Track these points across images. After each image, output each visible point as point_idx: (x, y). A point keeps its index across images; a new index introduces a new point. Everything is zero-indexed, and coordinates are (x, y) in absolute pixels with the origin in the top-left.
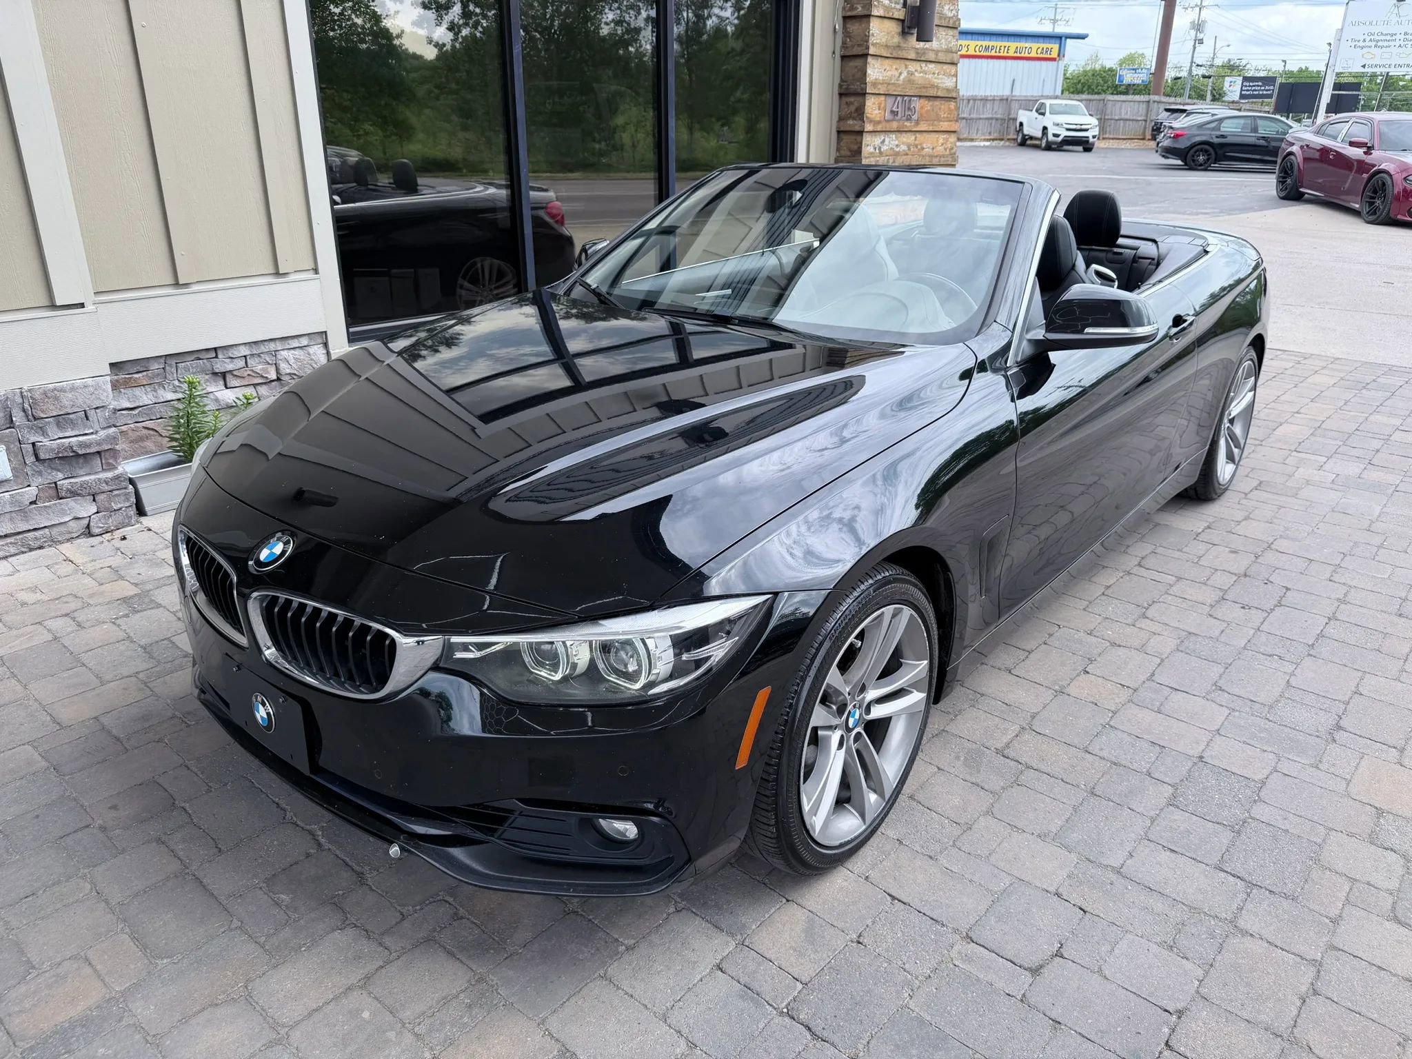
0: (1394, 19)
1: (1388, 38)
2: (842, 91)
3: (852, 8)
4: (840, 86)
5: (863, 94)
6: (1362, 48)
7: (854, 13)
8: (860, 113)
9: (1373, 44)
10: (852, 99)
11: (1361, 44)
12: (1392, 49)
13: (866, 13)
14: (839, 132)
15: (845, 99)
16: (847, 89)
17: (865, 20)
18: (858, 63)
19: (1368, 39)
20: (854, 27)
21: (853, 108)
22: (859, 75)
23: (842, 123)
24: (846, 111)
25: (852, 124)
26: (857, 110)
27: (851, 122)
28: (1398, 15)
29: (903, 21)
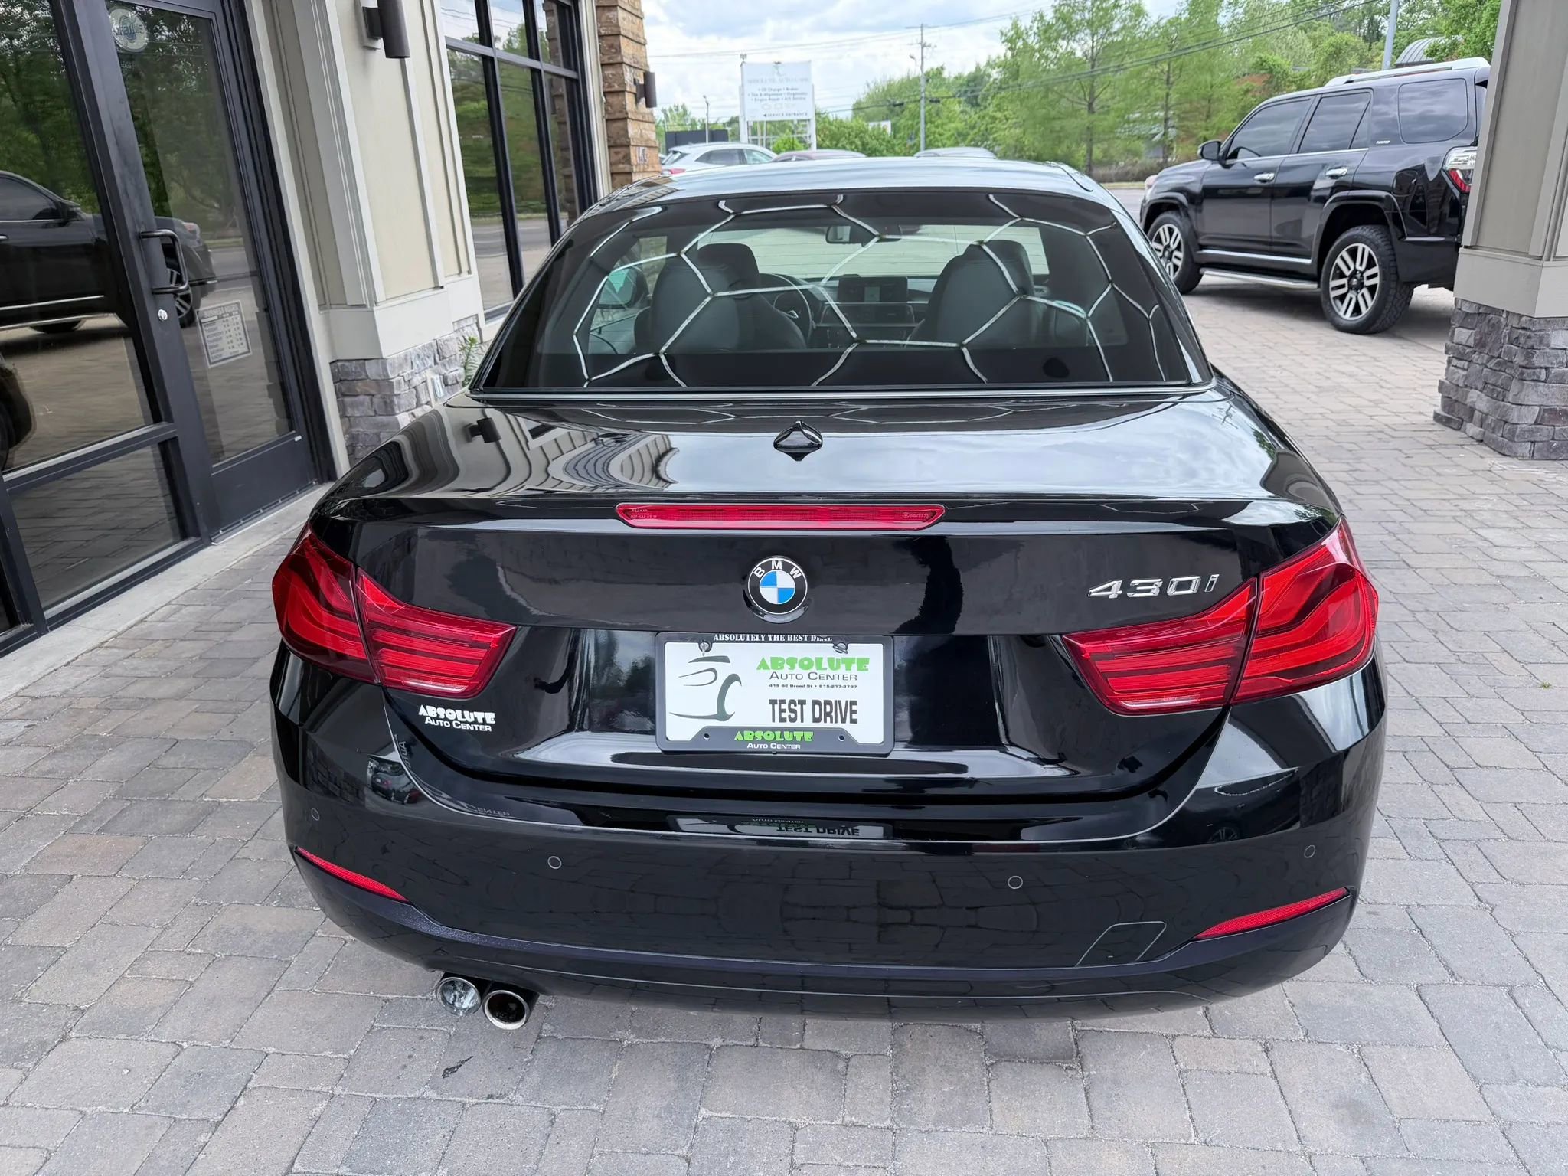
0: (777, 77)
1: (776, 92)
2: (611, 144)
3: (610, 86)
4: (608, 141)
5: (628, 146)
6: (761, 100)
7: (612, 89)
8: (627, 159)
9: (767, 97)
10: (619, 150)
11: (760, 98)
12: (780, 101)
13: (622, 89)
14: (612, 174)
15: (613, 150)
16: (615, 142)
17: (621, 94)
18: (620, 124)
19: (763, 93)
20: (613, 99)
21: (620, 156)
22: (622, 132)
23: (613, 167)
24: (615, 158)
25: (622, 167)
26: (624, 157)
27: (621, 166)
28: (778, 73)
29: (635, 94)
